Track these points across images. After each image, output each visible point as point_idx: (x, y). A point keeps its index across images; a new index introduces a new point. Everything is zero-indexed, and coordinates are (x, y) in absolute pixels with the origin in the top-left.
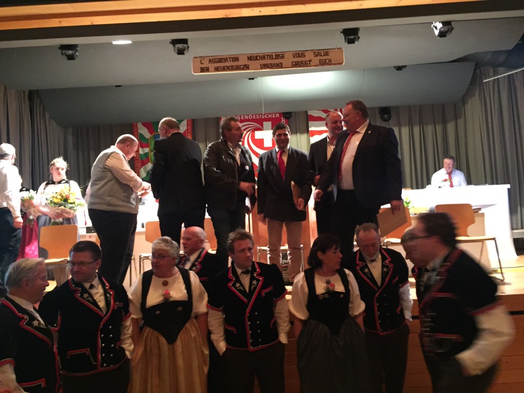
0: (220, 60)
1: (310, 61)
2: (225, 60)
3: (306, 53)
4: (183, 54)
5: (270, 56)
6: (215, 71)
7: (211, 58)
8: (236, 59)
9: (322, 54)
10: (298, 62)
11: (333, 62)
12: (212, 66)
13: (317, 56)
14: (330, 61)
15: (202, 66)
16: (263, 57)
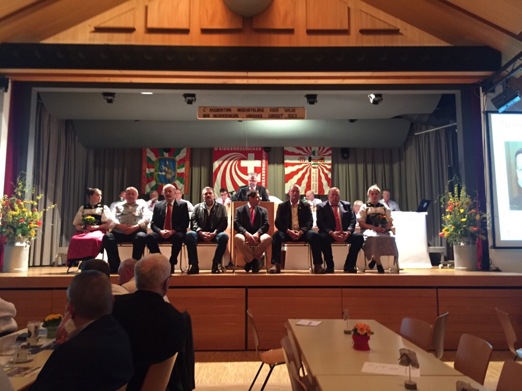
0: (218, 110)
1: (282, 115)
2: (221, 110)
3: (279, 109)
4: (191, 103)
5: (254, 110)
6: (214, 117)
7: (211, 108)
8: (229, 110)
9: (291, 110)
10: (273, 115)
11: (298, 117)
12: (212, 114)
13: (287, 111)
14: (296, 115)
15: (205, 113)
16: (249, 110)
